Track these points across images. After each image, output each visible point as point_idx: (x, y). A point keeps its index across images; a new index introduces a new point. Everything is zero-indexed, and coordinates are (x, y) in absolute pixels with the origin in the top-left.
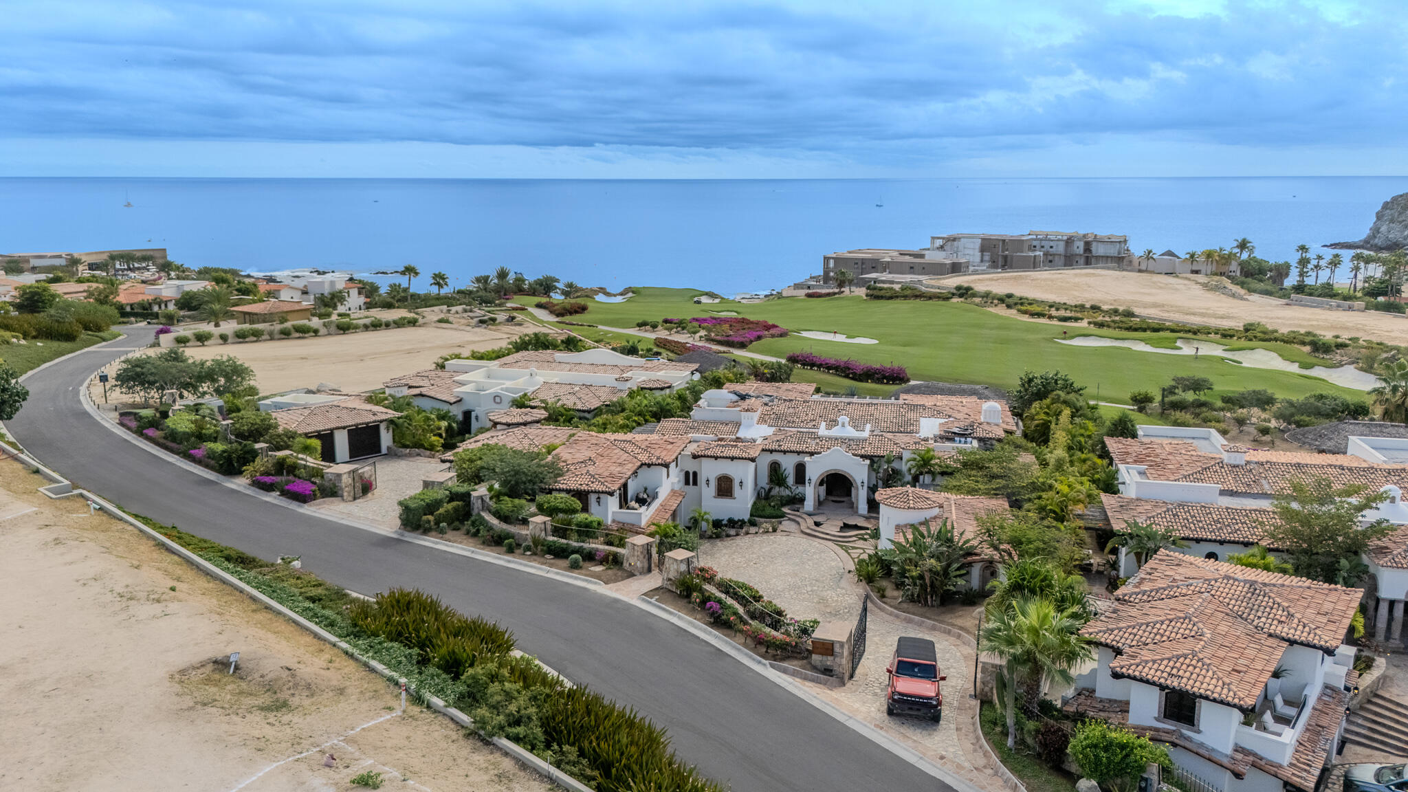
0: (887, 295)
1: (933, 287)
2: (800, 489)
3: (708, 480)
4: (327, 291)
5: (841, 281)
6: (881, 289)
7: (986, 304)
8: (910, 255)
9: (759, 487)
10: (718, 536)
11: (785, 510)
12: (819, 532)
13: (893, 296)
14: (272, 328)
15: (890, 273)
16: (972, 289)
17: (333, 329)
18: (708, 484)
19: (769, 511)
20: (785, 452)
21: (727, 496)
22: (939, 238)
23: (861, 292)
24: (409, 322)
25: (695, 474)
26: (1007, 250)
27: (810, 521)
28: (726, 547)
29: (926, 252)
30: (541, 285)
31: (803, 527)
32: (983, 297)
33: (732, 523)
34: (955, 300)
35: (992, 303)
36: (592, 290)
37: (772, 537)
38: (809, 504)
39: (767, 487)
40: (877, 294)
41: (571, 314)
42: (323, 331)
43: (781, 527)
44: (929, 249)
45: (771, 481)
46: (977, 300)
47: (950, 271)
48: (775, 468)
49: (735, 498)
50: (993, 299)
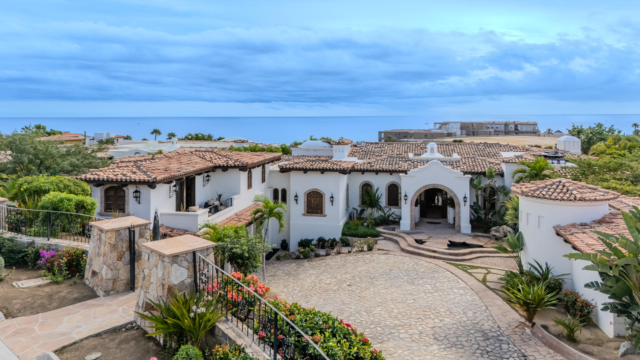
2: (394, 210)
3: (296, 196)
9: (350, 209)
10: (306, 257)
11: (380, 229)
12: (424, 249)
15: (414, 138)
18: (296, 200)
19: (362, 230)
20: (377, 172)
21: (316, 213)
22: (438, 123)
25: (284, 191)
26: (474, 129)
27: (411, 240)
28: (313, 268)
29: (432, 130)
31: (403, 244)
33: (322, 243)
37: (367, 256)
38: (406, 223)
39: (359, 209)
43: (377, 246)
44: (434, 128)
45: (363, 202)
47: (446, 137)
48: (366, 188)
49: (325, 216)
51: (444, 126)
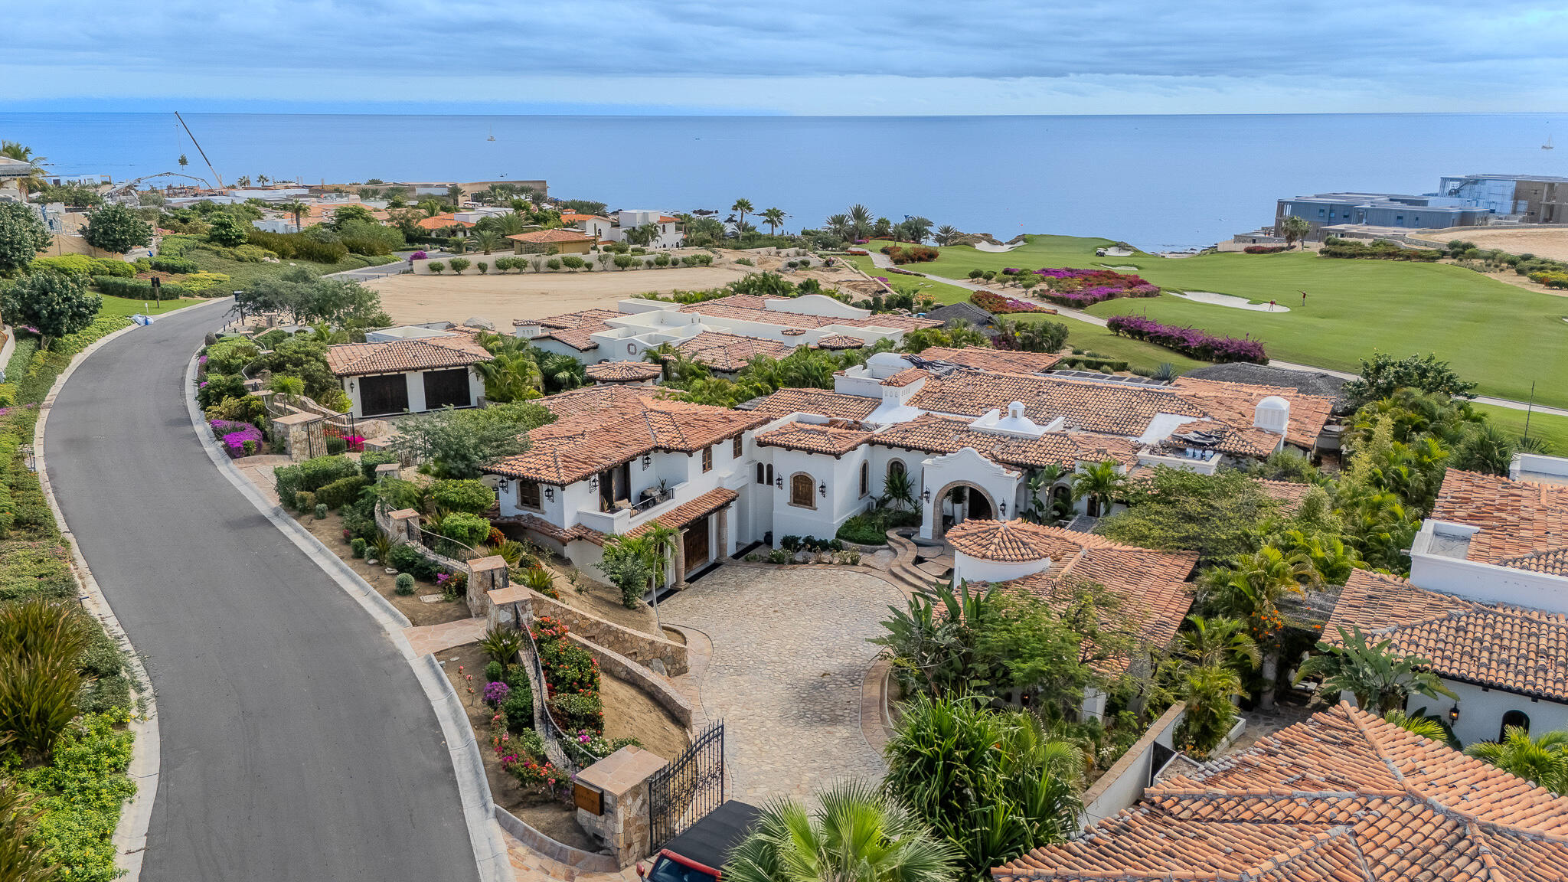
0: (1348, 251)
1: (1418, 243)
3: (780, 479)
4: (638, 223)
5: (1291, 232)
6: (1343, 244)
7: (1488, 269)
8: (1403, 201)
10: (781, 562)
11: (892, 534)
12: (909, 574)
13: (1358, 253)
14: (538, 259)
15: (1367, 224)
16: (1472, 246)
17: (610, 264)
18: (780, 484)
19: (867, 532)
20: (908, 449)
21: (805, 504)
22: (1452, 180)
23: (1316, 247)
24: (701, 262)
25: (769, 468)
26: (1554, 198)
29: (1431, 199)
30: (909, 229)
32: (1486, 258)
33: (808, 544)
34: (1442, 262)
35: (1496, 266)
36: (974, 236)
39: (880, 497)
40: (1335, 252)
41: (913, 261)
42: (597, 266)
43: (867, 559)
44: (1436, 195)
46: (1476, 262)
47: (1456, 222)
49: (815, 509)
50: (1501, 261)
51: (1468, 187)
